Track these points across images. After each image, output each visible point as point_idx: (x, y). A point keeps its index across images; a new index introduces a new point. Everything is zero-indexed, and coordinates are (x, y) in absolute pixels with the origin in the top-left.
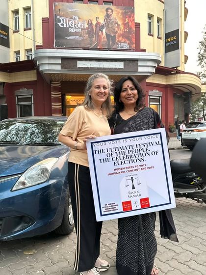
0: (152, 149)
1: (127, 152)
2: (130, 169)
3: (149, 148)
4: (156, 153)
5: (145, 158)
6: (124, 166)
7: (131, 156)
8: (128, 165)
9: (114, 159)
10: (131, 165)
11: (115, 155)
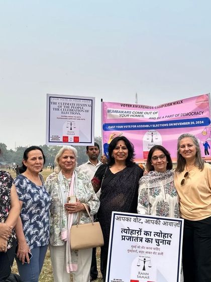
1: (70, 107)
2: (71, 118)
3: (84, 107)
4: (88, 111)
5: (81, 113)
7: (72, 110)
8: (70, 115)
9: (62, 110)
10: (72, 115)
11: (63, 107)
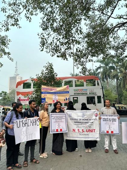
0: (63, 117)
6: (57, 121)
